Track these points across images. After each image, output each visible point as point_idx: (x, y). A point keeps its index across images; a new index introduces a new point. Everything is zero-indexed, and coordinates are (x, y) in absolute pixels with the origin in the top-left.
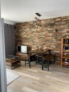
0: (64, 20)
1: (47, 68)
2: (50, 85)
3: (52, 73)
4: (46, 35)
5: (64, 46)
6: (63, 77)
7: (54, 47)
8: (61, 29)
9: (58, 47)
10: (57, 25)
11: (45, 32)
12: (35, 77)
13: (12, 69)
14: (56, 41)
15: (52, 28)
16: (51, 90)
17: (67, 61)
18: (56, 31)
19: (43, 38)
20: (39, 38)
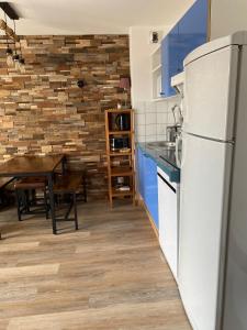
0: (105, 46)
1: (72, 220)
2: (103, 273)
3: (92, 234)
4: (45, 98)
5: (111, 136)
6: (127, 235)
7: (79, 143)
8: (96, 79)
9: (94, 141)
10: (80, 64)
11: (37, 88)
12: (36, 267)
14: (83, 124)
15: (66, 74)
16: (113, 285)
17: (124, 185)
18: (81, 84)
19: (33, 112)
20: (13, 110)
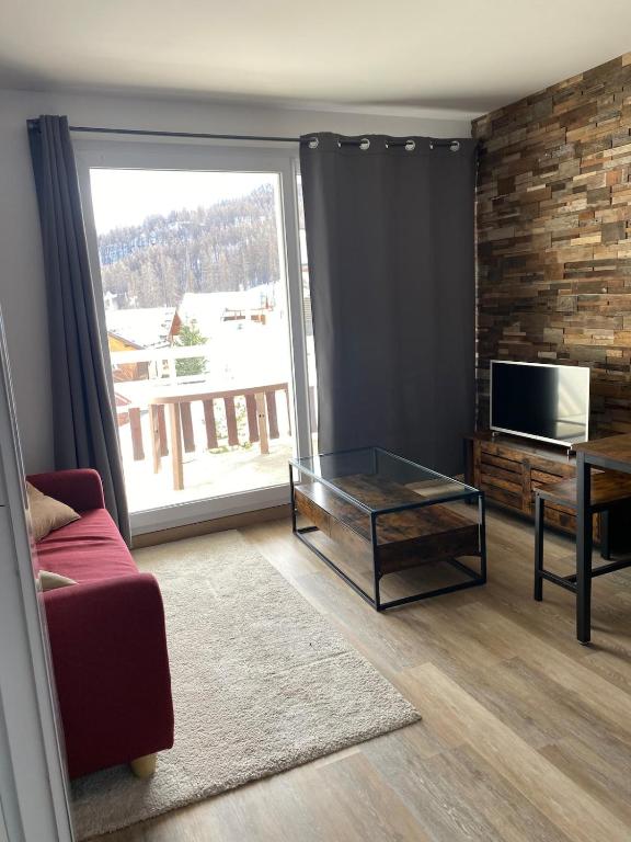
13: (381, 608)
